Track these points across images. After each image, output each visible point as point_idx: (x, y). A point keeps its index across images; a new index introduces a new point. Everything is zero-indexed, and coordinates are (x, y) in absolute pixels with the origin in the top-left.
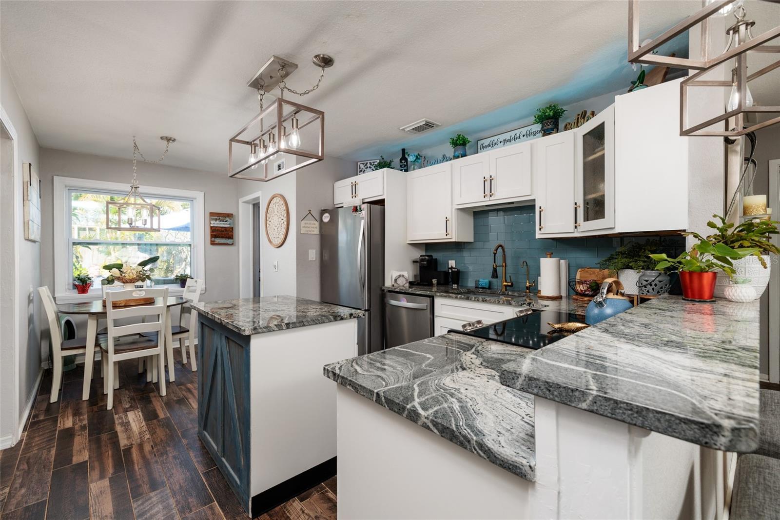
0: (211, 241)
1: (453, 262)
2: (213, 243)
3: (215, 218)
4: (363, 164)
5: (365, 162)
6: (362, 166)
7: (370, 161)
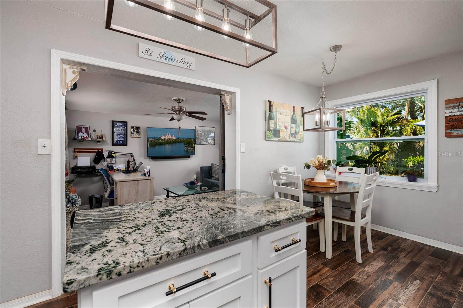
0: (446, 133)
2: (448, 136)
3: (452, 105)
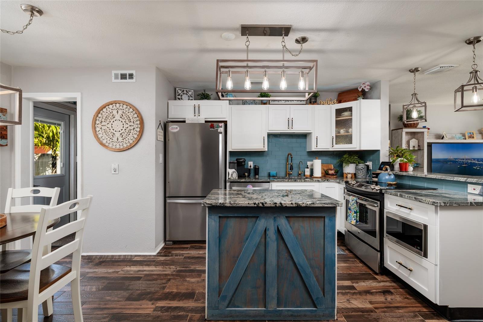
1: (252, 163)
4: (181, 90)
5: (182, 89)
6: (180, 92)
7: (186, 90)
